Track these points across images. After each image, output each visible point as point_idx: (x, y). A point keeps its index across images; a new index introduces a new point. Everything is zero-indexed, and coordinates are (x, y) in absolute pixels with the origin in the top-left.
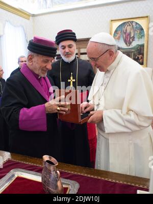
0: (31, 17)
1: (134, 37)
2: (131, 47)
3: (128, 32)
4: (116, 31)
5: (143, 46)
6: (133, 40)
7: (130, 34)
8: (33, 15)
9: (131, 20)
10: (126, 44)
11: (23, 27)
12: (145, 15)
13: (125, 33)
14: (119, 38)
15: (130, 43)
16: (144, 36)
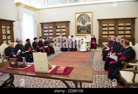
0: (37, 10)
1: (86, 21)
2: (85, 25)
3: (83, 19)
4: (78, 18)
5: (90, 25)
6: (86, 22)
7: (84, 20)
8: (39, 9)
9: (84, 13)
10: (83, 24)
11: (32, 15)
12: (91, 12)
13: (82, 19)
14: (79, 22)
15: (85, 24)
16: (90, 20)
